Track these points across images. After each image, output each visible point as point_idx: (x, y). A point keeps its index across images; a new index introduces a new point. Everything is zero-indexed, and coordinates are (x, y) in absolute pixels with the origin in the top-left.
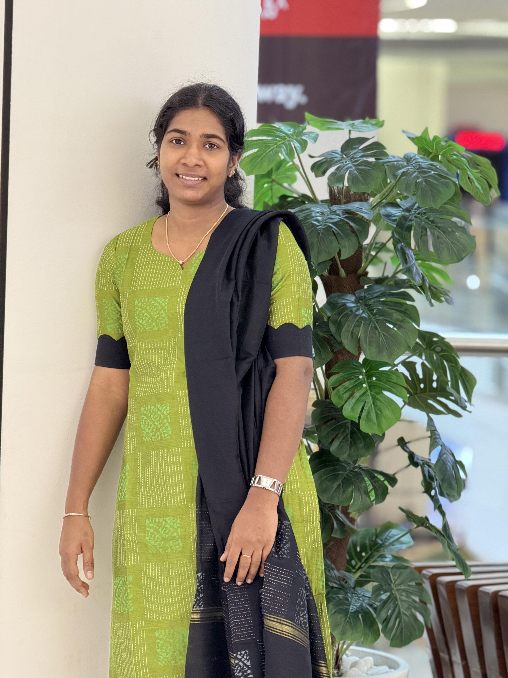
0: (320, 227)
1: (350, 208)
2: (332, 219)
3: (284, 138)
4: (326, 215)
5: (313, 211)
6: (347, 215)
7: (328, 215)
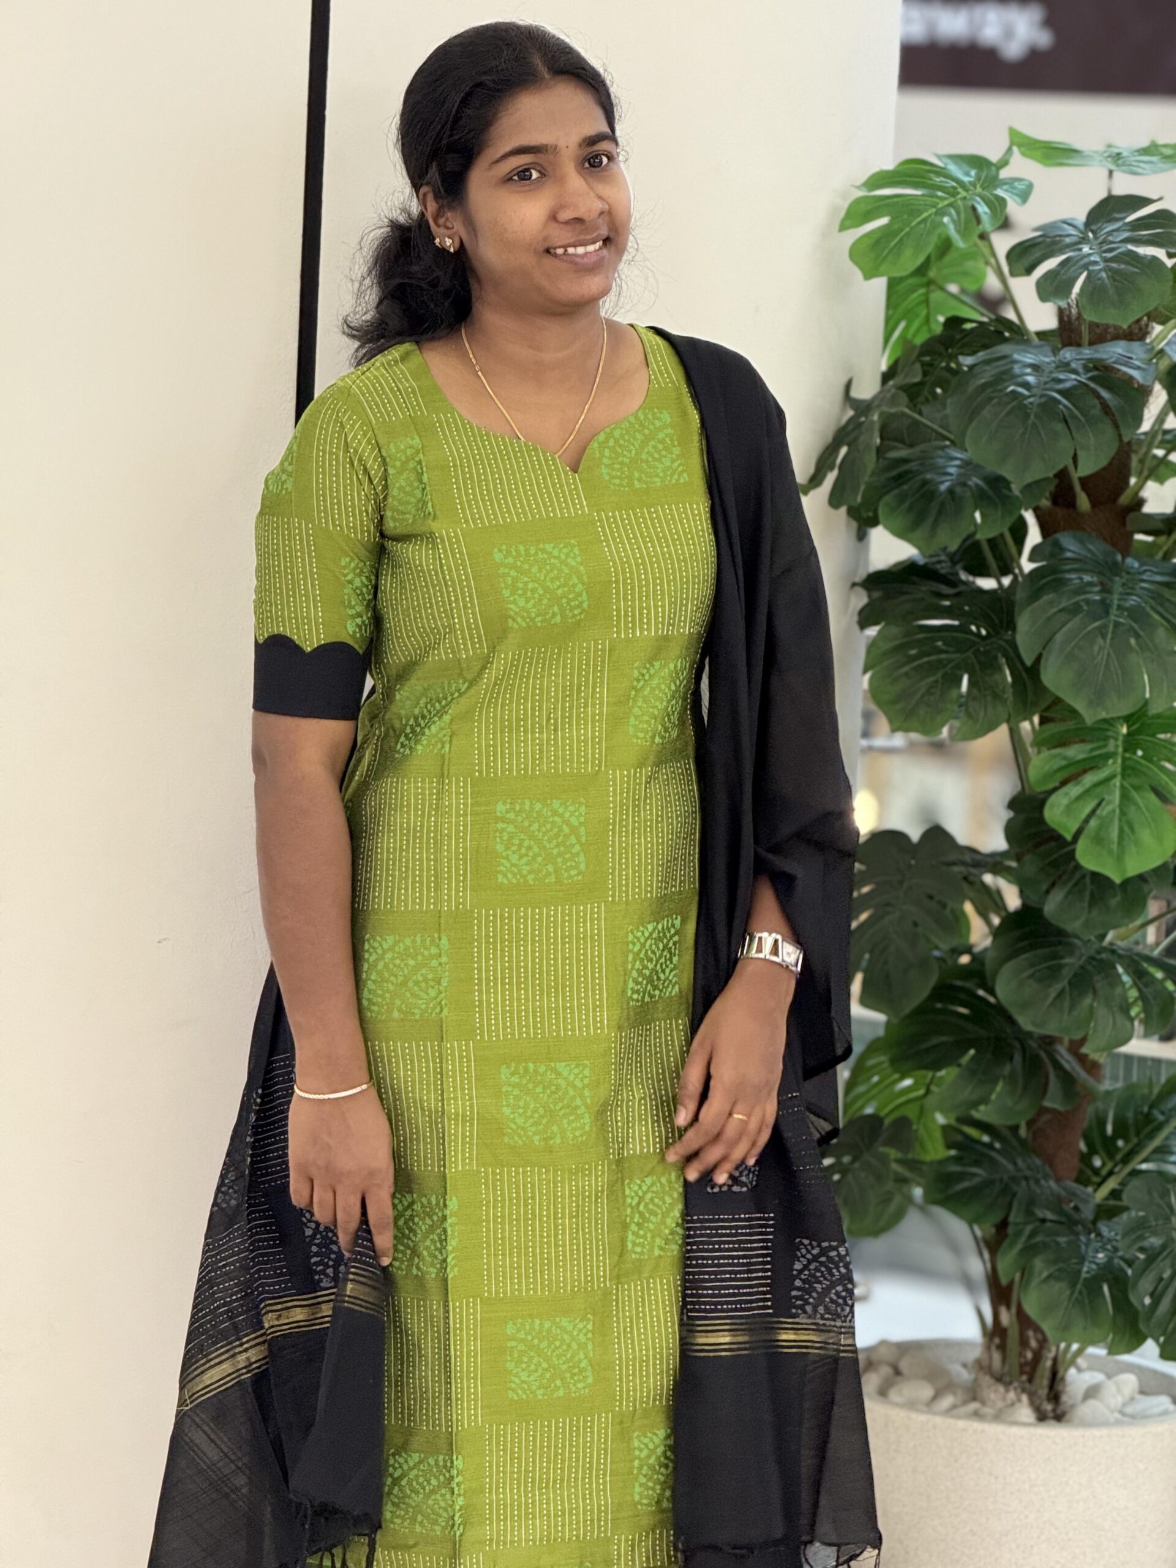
0: (1031, 400)
1: (1104, 356)
2: (1060, 381)
3: (953, 193)
4: (1047, 371)
5: (1016, 362)
6: (1095, 373)
7: (1051, 372)
